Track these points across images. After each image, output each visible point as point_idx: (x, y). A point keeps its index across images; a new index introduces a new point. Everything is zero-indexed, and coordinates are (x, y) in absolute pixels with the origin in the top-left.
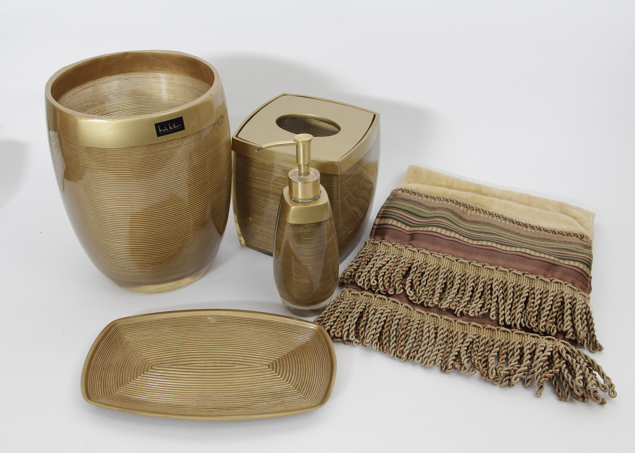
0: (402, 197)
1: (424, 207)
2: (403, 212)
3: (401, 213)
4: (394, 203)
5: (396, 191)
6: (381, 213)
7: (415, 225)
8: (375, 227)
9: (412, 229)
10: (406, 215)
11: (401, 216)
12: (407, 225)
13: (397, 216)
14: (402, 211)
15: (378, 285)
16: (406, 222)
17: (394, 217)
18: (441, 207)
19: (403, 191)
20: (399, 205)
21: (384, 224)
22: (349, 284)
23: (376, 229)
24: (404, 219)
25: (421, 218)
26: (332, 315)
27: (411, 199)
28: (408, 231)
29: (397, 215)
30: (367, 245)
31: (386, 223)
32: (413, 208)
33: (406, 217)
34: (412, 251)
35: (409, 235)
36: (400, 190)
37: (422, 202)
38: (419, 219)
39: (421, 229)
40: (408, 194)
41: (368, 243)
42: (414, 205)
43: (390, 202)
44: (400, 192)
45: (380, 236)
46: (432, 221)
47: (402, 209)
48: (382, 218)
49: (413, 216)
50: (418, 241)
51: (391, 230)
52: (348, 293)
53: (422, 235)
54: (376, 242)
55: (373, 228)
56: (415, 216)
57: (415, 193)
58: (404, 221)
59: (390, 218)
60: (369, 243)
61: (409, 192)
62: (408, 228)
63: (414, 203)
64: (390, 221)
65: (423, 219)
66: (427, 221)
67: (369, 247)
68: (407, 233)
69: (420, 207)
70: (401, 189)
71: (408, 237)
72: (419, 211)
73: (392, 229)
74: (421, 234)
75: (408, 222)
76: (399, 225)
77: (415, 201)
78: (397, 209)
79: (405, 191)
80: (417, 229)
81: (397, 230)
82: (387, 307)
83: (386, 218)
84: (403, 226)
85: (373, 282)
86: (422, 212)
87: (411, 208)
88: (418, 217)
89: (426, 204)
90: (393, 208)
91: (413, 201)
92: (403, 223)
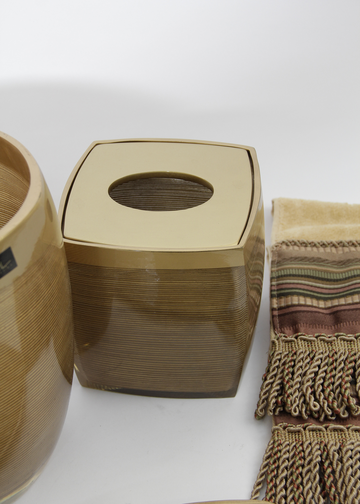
0: (293, 256)
1: (329, 265)
2: (305, 281)
3: (303, 282)
4: (286, 269)
5: (278, 247)
6: (274, 288)
7: (330, 296)
8: (276, 313)
9: (329, 304)
10: (310, 283)
11: (306, 287)
12: (318, 299)
13: (300, 289)
14: (303, 278)
15: (322, 407)
16: (315, 294)
17: (297, 291)
18: (352, 258)
19: (287, 245)
20: (295, 269)
21: (288, 307)
22: (277, 416)
23: (279, 316)
24: (311, 291)
25: (333, 283)
26: (276, 476)
27: (306, 256)
28: (326, 309)
29: (299, 286)
30: (277, 344)
31: (290, 303)
32: (316, 270)
33: (312, 286)
34: (347, 341)
35: (330, 314)
36: (282, 244)
37: (323, 257)
38: (331, 285)
39: (342, 301)
40: (296, 248)
41: (277, 342)
42: (315, 264)
43: (280, 268)
44: (284, 247)
45: (289, 327)
46: (352, 285)
47: (302, 276)
48: (280, 296)
49: (320, 281)
50: (349, 322)
51: (302, 314)
52: (283, 432)
53: (351, 312)
54: (289, 338)
55: (273, 316)
56: (323, 282)
57: (304, 243)
58: (312, 293)
59: (292, 294)
60: (279, 342)
61: (295, 244)
62: (322, 304)
63: (314, 261)
64: (295, 300)
65: (336, 283)
66: (343, 285)
67: (281, 348)
68: (325, 311)
69: (324, 266)
70: (283, 242)
71: (329, 319)
72: (325, 271)
73: (304, 311)
74: (349, 310)
75: (318, 293)
76: (309, 302)
77: (313, 258)
78: (295, 278)
79: (289, 244)
80: (336, 302)
81: (312, 312)
82: (353, 444)
83: (286, 295)
84: (315, 303)
85: (314, 406)
86: (331, 273)
87: (313, 270)
88: (328, 283)
89: (330, 259)
90: (288, 277)
91: (311, 259)
92: (312, 297)
